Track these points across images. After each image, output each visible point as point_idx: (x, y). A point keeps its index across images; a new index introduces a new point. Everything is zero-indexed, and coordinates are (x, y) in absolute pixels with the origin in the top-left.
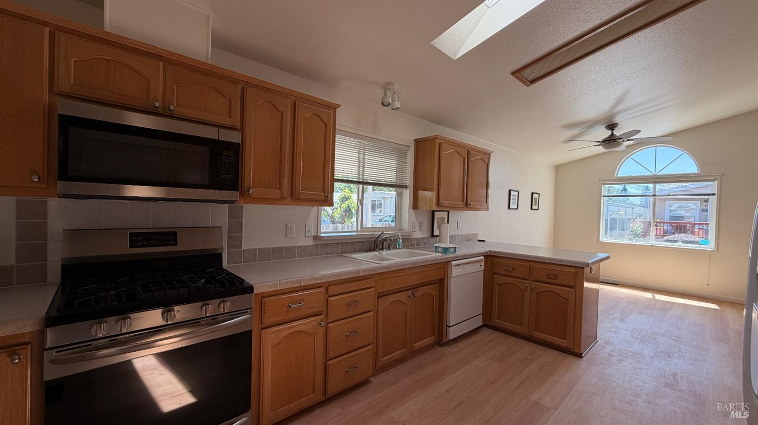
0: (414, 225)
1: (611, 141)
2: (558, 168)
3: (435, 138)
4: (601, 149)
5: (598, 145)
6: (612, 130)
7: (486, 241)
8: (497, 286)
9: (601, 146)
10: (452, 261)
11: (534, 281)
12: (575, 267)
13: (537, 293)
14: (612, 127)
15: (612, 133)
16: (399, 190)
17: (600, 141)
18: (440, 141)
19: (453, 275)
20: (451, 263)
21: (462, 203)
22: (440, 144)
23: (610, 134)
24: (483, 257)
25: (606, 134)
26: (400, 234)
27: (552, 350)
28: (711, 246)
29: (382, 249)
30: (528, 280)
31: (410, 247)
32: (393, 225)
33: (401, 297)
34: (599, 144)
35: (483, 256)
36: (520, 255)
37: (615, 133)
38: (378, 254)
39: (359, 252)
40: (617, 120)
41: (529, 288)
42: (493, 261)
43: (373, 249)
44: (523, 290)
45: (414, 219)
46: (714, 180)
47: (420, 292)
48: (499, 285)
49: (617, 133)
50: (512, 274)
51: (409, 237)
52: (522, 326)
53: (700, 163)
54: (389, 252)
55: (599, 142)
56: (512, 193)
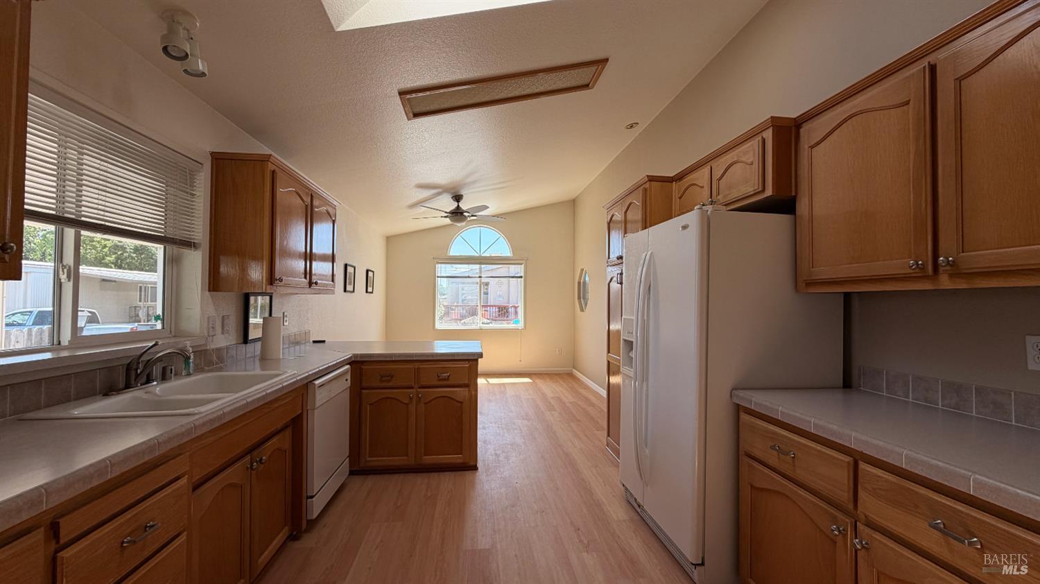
0: (211, 323)
1: (457, 214)
2: (389, 239)
3: (265, 159)
4: (448, 221)
5: (445, 217)
6: (458, 202)
7: (327, 341)
8: (368, 406)
9: (448, 219)
10: (314, 380)
11: (420, 388)
12: (469, 360)
13: (425, 403)
14: (458, 198)
15: (458, 206)
16: (175, 249)
17: (448, 211)
18: (273, 167)
19: (318, 404)
20: (314, 384)
21: (304, 280)
22: (273, 172)
23: (456, 206)
24: (348, 366)
25: (452, 205)
26: (188, 343)
27: (446, 473)
28: (521, 325)
29: (149, 381)
30: (412, 388)
31: (206, 368)
32: (159, 326)
33: (233, 475)
34: (446, 215)
35: (347, 364)
36: (400, 355)
37: (460, 206)
38: (145, 396)
39: (77, 399)
40: (463, 192)
41: (414, 399)
42: (361, 369)
43: (122, 385)
44: (407, 404)
45: (211, 311)
46: (521, 264)
47: (266, 452)
48: (370, 405)
49: (464, 205)
50: (390, 384)
51: (203, 348)
52: (407, 456)
53: (513, 248)
54: (167, 385)
55: (446, 212)
56: (348, 268)
